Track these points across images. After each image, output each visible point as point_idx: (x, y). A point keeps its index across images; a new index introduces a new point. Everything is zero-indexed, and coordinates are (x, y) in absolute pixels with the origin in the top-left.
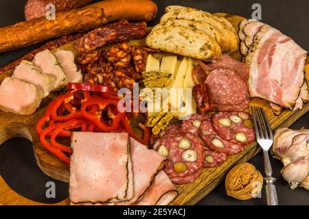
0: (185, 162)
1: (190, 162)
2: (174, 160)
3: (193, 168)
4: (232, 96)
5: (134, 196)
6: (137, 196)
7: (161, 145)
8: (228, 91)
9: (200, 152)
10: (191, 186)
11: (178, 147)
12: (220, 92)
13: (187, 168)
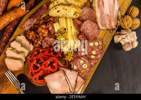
0: (84, 69)
1: (86, 68)
2: (80, 69)
3: (87, 70)
4: (92, 31)
5: (72, 89)
6: (73, 89)
7: (74, 65)
8: (91, 29)
9: (88, 64)
10: (89, 76)
11: (80, 64)
12: (88, 31)
13: (86, 71)
